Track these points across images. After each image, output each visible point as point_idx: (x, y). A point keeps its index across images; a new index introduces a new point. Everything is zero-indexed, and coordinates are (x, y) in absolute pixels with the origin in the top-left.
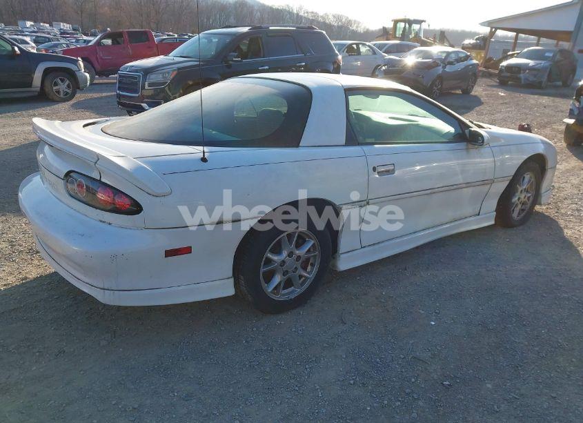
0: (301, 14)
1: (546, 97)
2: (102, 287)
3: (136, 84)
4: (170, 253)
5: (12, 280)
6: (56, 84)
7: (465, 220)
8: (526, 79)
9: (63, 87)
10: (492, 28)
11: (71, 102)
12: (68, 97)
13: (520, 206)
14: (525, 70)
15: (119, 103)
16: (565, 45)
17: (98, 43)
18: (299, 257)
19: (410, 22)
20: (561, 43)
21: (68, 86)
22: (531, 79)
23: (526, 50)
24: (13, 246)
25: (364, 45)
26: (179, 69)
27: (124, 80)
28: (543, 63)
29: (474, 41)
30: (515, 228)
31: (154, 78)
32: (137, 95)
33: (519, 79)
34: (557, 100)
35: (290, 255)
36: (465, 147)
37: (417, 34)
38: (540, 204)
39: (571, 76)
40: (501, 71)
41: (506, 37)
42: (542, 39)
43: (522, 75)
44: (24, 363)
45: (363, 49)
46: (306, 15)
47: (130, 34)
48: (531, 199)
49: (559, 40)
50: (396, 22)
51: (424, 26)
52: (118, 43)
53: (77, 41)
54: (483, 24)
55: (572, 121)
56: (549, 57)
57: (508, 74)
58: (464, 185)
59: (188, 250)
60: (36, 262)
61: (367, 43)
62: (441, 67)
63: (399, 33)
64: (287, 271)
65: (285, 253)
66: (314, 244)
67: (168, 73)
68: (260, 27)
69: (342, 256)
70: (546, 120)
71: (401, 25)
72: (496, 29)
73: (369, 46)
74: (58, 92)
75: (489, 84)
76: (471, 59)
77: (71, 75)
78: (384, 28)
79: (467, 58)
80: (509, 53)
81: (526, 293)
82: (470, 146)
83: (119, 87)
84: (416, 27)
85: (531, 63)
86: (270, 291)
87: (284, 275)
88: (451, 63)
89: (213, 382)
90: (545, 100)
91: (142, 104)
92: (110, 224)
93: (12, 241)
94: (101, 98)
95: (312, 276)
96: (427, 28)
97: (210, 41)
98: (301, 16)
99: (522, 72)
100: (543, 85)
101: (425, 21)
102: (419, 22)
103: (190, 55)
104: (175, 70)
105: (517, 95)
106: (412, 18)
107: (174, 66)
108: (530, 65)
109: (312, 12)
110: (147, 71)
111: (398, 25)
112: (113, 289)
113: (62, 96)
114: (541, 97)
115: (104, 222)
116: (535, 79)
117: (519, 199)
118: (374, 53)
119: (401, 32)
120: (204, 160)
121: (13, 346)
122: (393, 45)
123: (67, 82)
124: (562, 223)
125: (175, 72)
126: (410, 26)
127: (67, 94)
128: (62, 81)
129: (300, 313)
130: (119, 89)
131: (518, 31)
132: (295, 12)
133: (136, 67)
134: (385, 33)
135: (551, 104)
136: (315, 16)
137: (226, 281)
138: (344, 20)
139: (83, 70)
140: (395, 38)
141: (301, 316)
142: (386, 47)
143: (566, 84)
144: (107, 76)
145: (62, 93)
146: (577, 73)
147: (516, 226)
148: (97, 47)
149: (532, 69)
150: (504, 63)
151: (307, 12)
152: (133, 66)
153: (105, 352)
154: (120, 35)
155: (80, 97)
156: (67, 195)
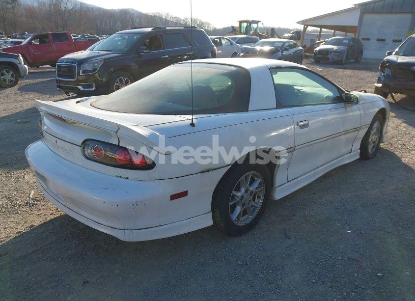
0: (168, 19)
1: (348, 70)
2: (122, 228)
3: (73, 72)
4: (173, 197)
5: (22, 229)
6: (3, 75)
7: (344, 157)
8: (333, 59)
9: (8, 76)
10: (305, 26)
11: (16, 87)
12: (13, 84)
13: (372, 144)
14: (331, 53)
15: (58, 87)
16: (351, 35)
17: (30, 43)
18: (252, 192)
19: (250, 23)
20: (348, 34)
21: (12, 75)
22: (336, 58)
23: (330, 39)
24: (11, 201)
25: (223, 38)
26: (105, 59)
27: (63, 69)
28: (342, 48)
29: (291, 35)
30: (371, 160)
31: (85, 67)
32: (74, 80)
33: (328, 58)
34: (356, 71)
35: (246, 191)
36: (344, 106)
37: (256, 30)
38: (383, 142)
39: (360, 56)
40: (315, 54)
41: (314, 31)
42: (336, 31)
43: (329, 56)
44: (59, 295)
45: (223, 42)
46: (172, 19)
47: (53, 35)
48: (378, 139)
49: (347, 32)
50: (241, 22)
51: (260, 25)
52: (45, 42)
53: (6, 42)
54: (298, 23)
55: (380, 85)
56: (346, 43)
57: (321, 56)
58: (343, 133)
59: (185, 194)
60: (35, 212)
61: (225, 37)
62: (280, 52)
63: (243, 30)
64: (244, 203)
65: (243, 190)
66: (261, 182)
67: (97, 63)
68: (160, 28)
69: (277, 189)
70: (355, 85)
71: (245, 25)
72: (308, 26)
73: (227, 39)
74: (5, 80)
75: (307, 62)
76: (298, 47)
77: (14, 67)
78: (233, 27)
79: (295, 45)
80: (317, 42)
81: (399, 204)
82: (347, 105)
83: (58, 75)
84: (254, 26)
85: (335, 47)
86: (234, 219)
87: (243, 206)
88: (286, 50)
89: (214, 293)
90: (348, 72)
91: (79, 87)
92: (127, 178)
93: (9, 198)
94: (38, 83)
95: (259, 205)
96: (262, 26)
97: (124, 39)
98: (168, 21)
99: (329, 54)
100: (343, 62)
101: (260, 22)
102: (257, 22)
103: (110, 49)
104: (101, 61)
105: (329, 69)
106: (251, 20)
107: (101, 57)
108: (334, 49)
109: (176, 18)
110: (81, 62)
111: (242, 24)
112: (131, 228)
113: (7, 83)
114: (345, 70)
115: (121, 177)
116: (338, 59)
117: (372, 139)
118: (231, 44)
119: (244, 30)
120: (192, 125)
121: (45, 282)
122: (241, 39)
123: (11, 73)
124: (397, 153)
125: (102, 62)
126: (250, 25)
127: (11, 81)
128: (8, 72)
129: (255, 234)
130: (58, 76)
131: (321, 27)
132: (164, 17)
133: (71, 59)
134: (233, 30)
135: (353, 75)
136: (178, 20)
137: (208, 214)
138: (198, 22)
139: (23, 63)
140: (241, 33)
141: (256, 236)
142: (237, 39)
143: (357, 61)
144: (37, 67)
145: (7, 80)
146: (364, 53)
147: (371, 158)
148: (29, 46)
149: (335, 52)
150: (317, 49)
151: (173, 18)
152: (69, 59)
153: (121, 279)
154: (46, 36)
155: (21, 83)
156: (84, 158)
